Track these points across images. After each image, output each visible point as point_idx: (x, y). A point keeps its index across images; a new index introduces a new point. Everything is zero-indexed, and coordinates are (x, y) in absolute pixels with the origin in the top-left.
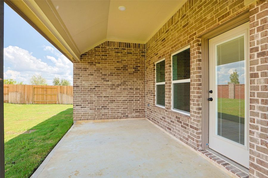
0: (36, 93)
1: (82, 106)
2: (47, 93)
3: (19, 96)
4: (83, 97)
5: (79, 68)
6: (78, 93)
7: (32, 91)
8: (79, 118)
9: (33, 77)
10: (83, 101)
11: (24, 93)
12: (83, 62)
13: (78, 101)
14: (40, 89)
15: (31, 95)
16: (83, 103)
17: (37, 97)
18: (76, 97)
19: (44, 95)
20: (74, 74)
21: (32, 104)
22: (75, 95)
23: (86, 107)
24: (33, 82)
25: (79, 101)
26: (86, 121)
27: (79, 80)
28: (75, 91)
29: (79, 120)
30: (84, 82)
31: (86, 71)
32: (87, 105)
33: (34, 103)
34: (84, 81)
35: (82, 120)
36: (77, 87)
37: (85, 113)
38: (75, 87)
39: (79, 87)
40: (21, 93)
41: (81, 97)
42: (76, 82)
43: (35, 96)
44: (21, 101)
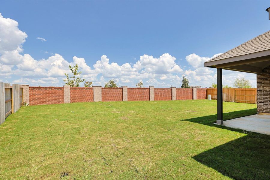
0: (237, 94)
1: (264, 103)
2: (246, 95)
3: (225, 96)
4: (265, 97)
5: (261, 78)
6: (260, 94)
7: (234, 93)
8: (262, 111)
9: (237, 80)
10: (265, 100)
11: (229, 94)
12: (264, 74)
13: (260, 100)
14: (241, 91)
15: (234, 96)
16: (265, 101)
17: (238, 97)
18: (259, 97)
19: (243, 96)
20: (257, 83)
21: (234, 102)
22: (258, 96)
23: (267, 104)
24: (237, 85)
25: (262, 100)
26: (267, 114)
27: (261, 86)
28: (259, 93)
29: (261, 112)
30: (265, 88)
31: (267, 79)
32: (268, 103)
33: (235, 101)
34: (265, 86)
35: (264, 112)
36: (260, 90)
37: (267, 108)
38: (258, 90)
39: (261, 90)
40: (226, 94)
41: (263, 97)
42: (259, 88)
43: (237, 97)
44: (226, 100)
